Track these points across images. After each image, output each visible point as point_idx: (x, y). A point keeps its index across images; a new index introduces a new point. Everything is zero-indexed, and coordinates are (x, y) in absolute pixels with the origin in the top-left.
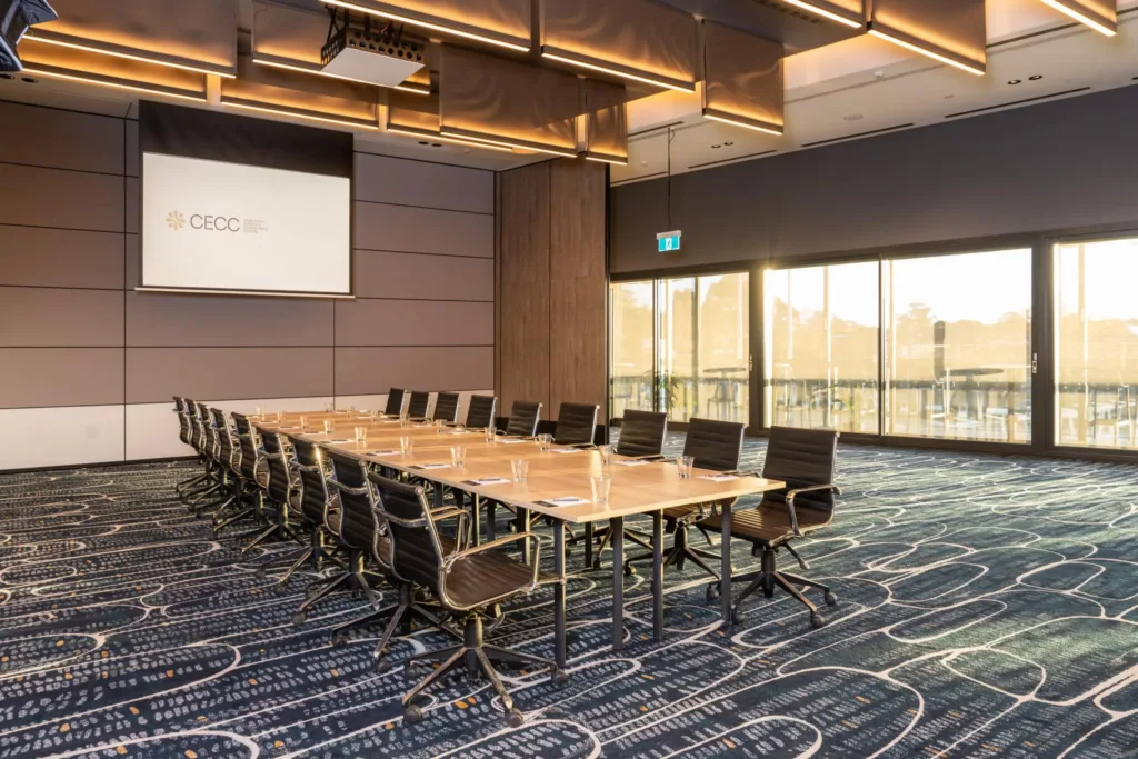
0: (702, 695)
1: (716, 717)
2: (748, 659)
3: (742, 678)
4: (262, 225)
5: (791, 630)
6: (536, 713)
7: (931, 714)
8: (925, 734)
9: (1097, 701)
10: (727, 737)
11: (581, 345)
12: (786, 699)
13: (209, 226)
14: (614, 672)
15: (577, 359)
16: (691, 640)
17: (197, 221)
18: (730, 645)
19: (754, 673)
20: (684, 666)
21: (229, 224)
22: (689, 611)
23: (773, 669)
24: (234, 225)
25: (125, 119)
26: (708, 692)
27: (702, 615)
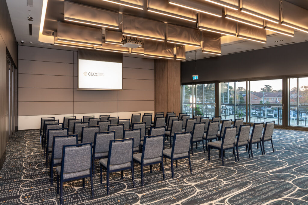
0: (198, 170)
1: (200, 173)
2: (207, 165)
3: (206, 168)
4: (103, 74)
5: (216, 161)
6: (170, 171)
7: (238, 173)
8: (235, 176)
9: (268, 173)
10: (202, 175)
11: (175, 100)
12: (213, 171)
13: (92, 75)
14: (183, 166)
15: (174, 104)
16: (197, 162)
17: (90, 74)
18: (204, 163)
19: (208, 167)
20: (195, 166)
21: (96, 74)
22: (197, 157)
23: (211, 166)
24: (97, 74)
25: (74, 51)
26: (199, 169)
27: (199, 158)
